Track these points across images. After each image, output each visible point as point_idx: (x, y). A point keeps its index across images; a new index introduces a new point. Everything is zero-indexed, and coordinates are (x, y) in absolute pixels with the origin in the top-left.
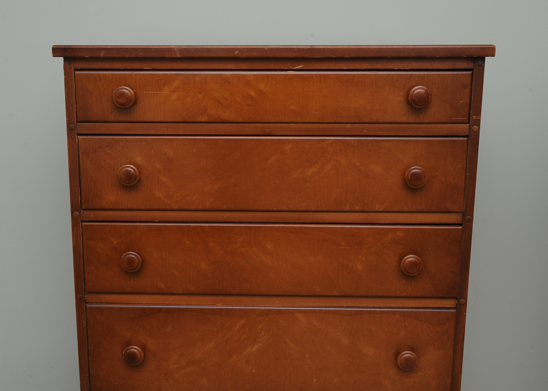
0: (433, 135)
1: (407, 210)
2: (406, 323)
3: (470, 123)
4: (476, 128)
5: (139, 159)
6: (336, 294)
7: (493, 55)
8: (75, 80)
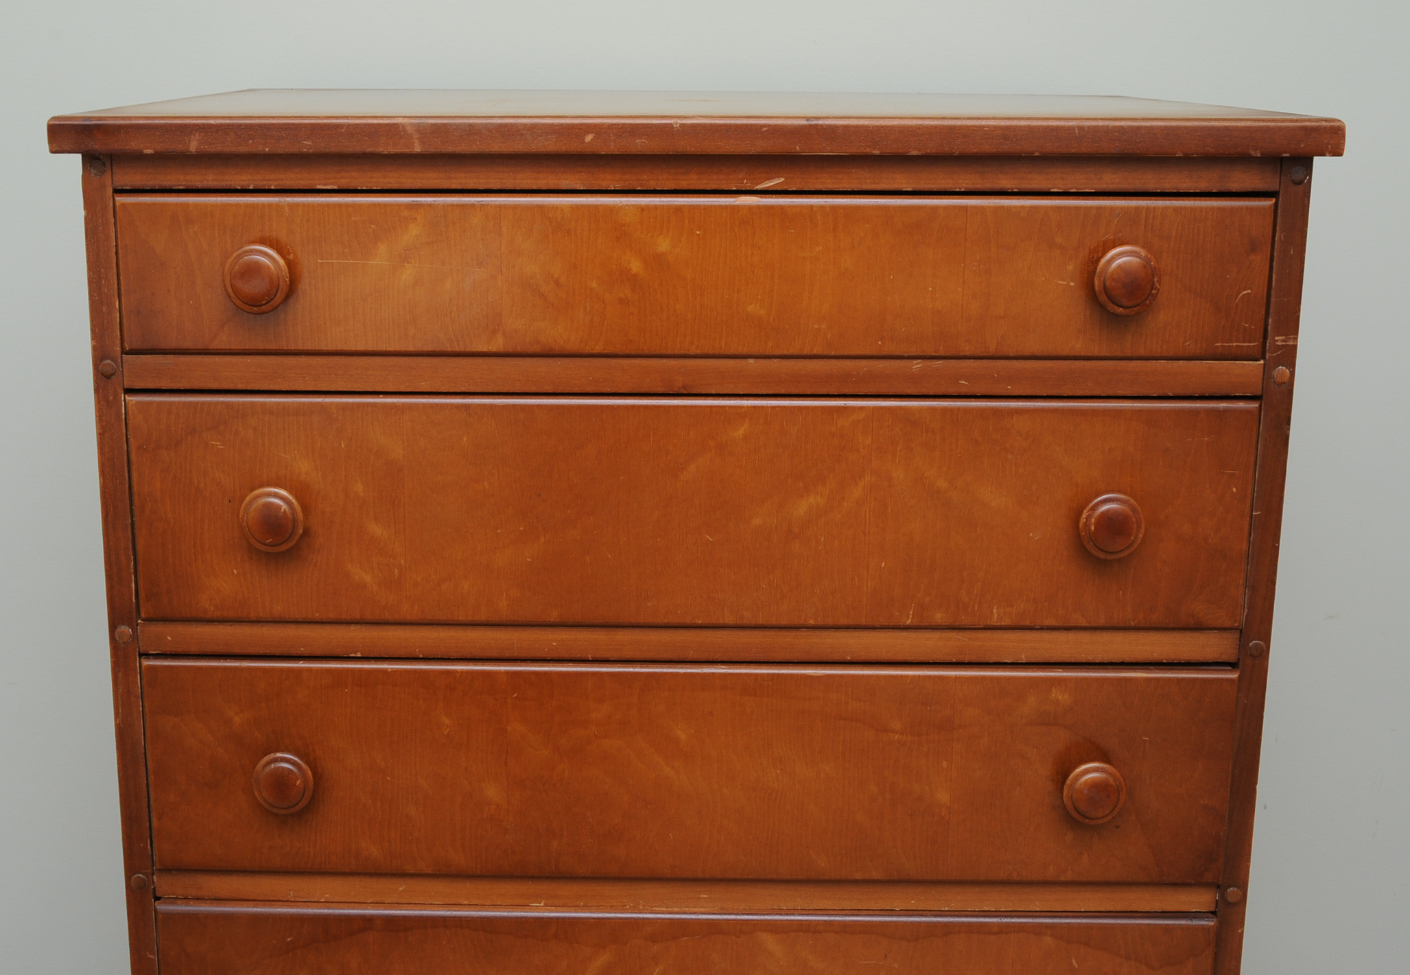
0: (1161, 393)
1: (1083, 623)
2: (1074, 961)
3: (1267, 357)
4: (1283, 373)
5: (304, 467)
6: (875, 875)
7: (1338, 152)
8: (115, 224)
